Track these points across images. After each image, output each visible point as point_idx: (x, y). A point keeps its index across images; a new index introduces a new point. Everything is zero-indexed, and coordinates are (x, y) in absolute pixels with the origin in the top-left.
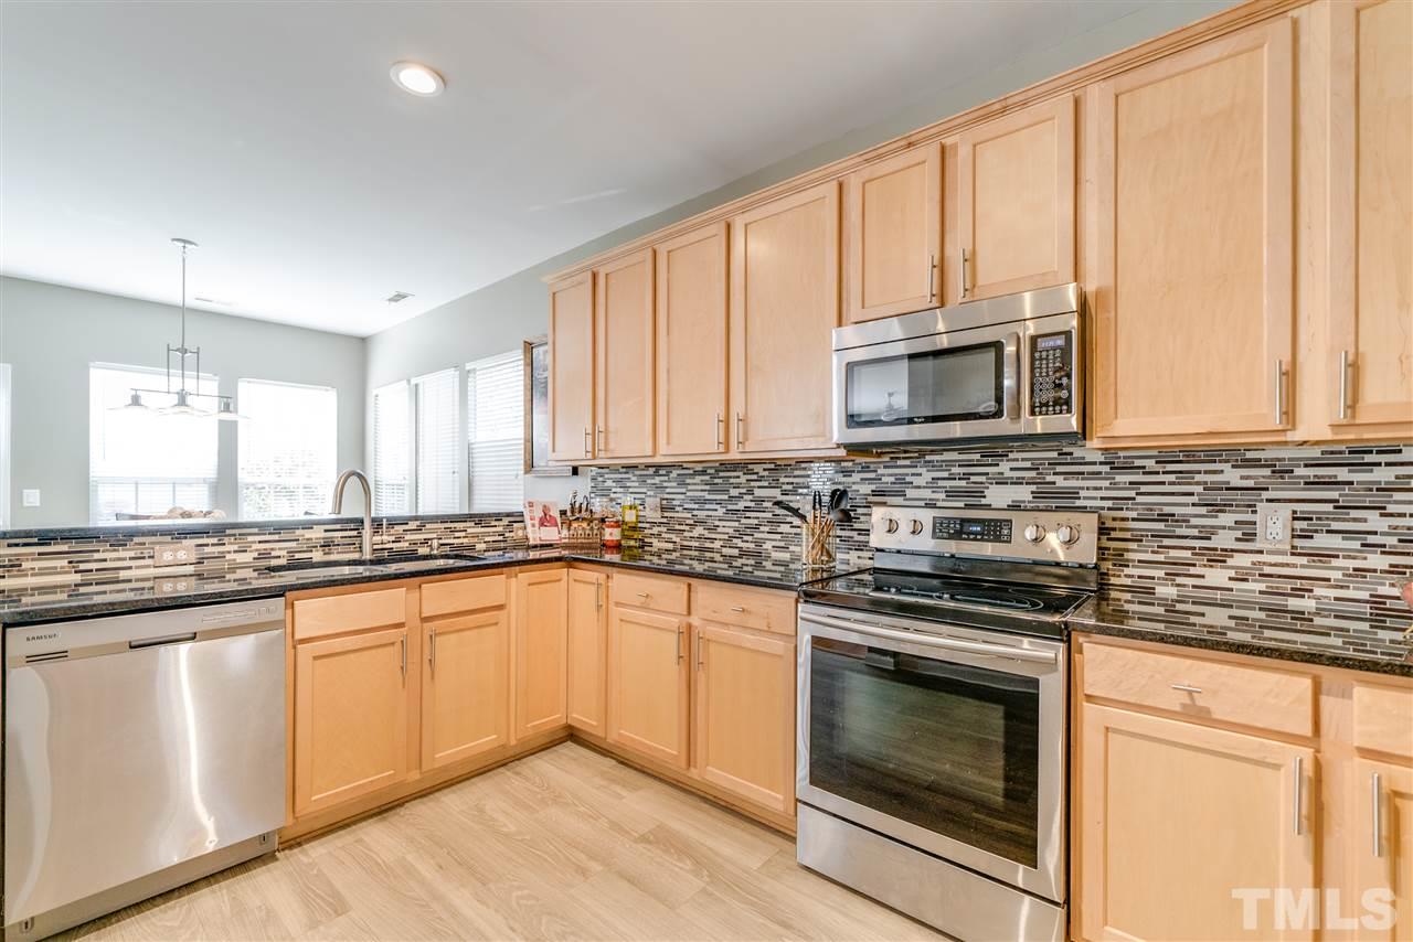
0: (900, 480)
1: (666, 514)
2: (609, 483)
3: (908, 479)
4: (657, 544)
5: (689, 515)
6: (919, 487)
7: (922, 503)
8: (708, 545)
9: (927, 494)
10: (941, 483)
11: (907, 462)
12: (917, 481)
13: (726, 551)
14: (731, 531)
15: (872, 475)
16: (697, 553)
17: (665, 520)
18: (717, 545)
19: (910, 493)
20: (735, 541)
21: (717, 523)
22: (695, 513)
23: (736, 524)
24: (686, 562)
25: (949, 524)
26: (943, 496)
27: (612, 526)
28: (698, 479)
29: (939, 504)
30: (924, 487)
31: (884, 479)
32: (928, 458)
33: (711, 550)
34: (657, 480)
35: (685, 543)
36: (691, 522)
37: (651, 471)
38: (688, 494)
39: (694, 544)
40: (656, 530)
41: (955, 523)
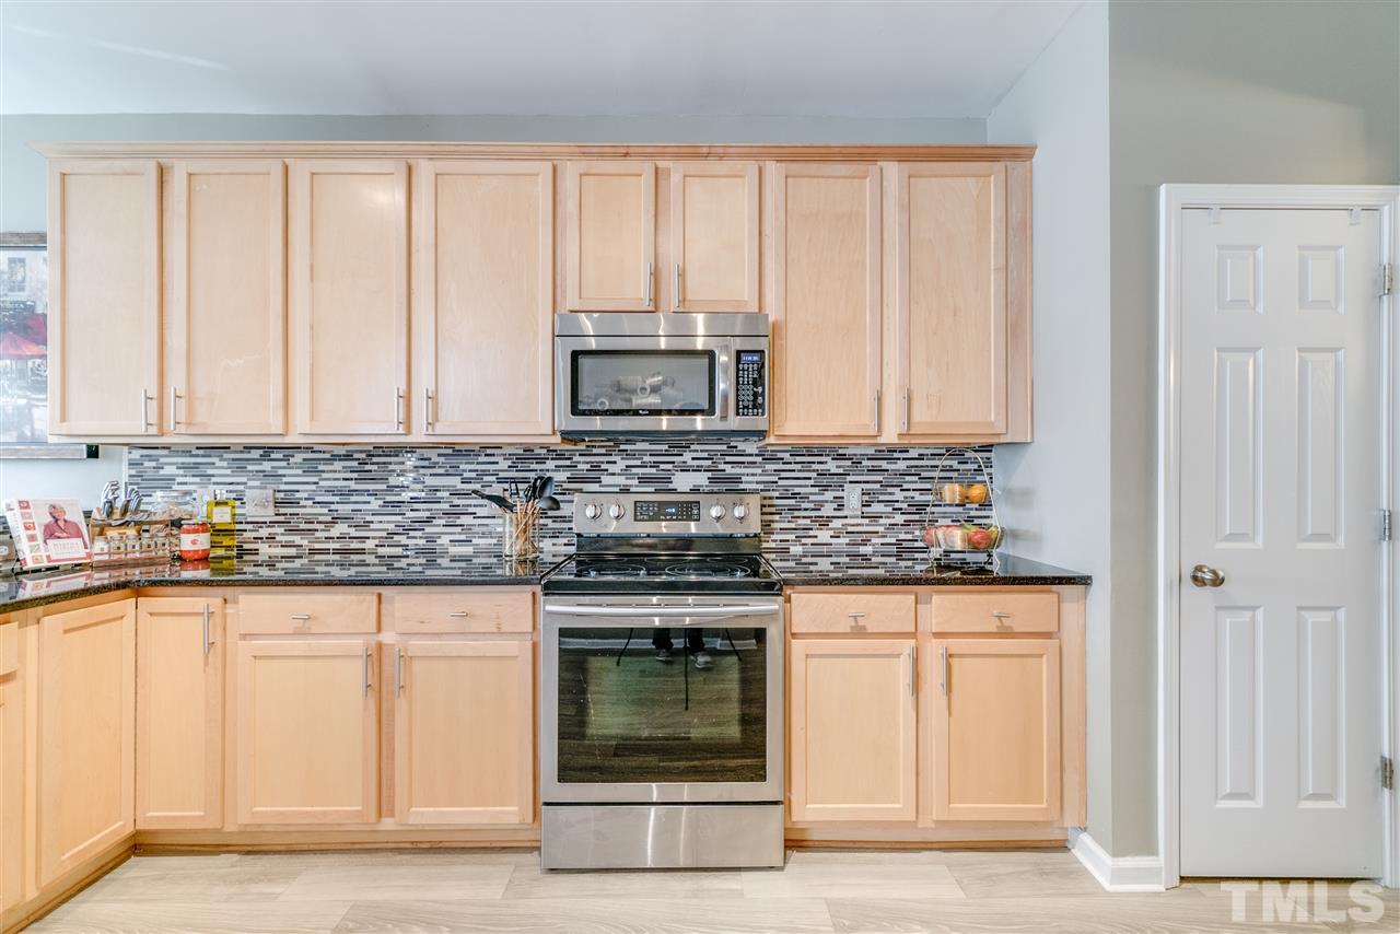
0: (596, 467)
1: (282, 511)
2: (169, 470)
3: (603, 466)
4: (265, 550)
5: (325, 511)
6: (613, 474)
7: (617, 489)
8: (355, 545)
9: (622, 480)
10: (634, 470)
11: (603, 451)
12: (611, 469)
13: (381, 551)
14: (391, 527)
15: (568, 463)
16: (337, 557)
17: (282, 518)
18: (370, 544)
19: (606, 479)
20: (396, 538)
21: (368, 518)
22: (333, 507)
23: (399, 518)
24: (318, 569)
25: (649, 507)
26: (636, 482)
27: (196, 531)
28: (338, 465)
29: (632, 489)
30: (619, 474)
31: (580, 466)
32: (622, 447)
33: (361, 551)
34: (267, 466)
35: (317, 546)
36: (329, 519)
37: (256, 454)
38: (322, 483)
39: (331, 546)
40: (264, 532)
41: (654, 506)
